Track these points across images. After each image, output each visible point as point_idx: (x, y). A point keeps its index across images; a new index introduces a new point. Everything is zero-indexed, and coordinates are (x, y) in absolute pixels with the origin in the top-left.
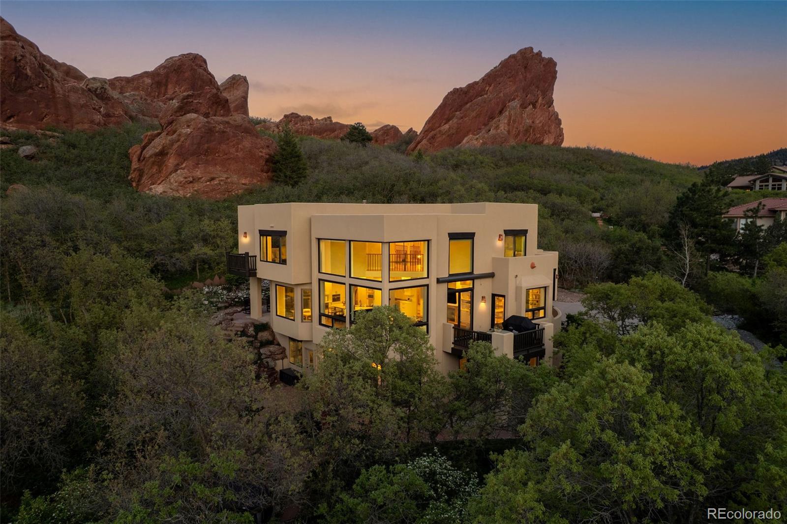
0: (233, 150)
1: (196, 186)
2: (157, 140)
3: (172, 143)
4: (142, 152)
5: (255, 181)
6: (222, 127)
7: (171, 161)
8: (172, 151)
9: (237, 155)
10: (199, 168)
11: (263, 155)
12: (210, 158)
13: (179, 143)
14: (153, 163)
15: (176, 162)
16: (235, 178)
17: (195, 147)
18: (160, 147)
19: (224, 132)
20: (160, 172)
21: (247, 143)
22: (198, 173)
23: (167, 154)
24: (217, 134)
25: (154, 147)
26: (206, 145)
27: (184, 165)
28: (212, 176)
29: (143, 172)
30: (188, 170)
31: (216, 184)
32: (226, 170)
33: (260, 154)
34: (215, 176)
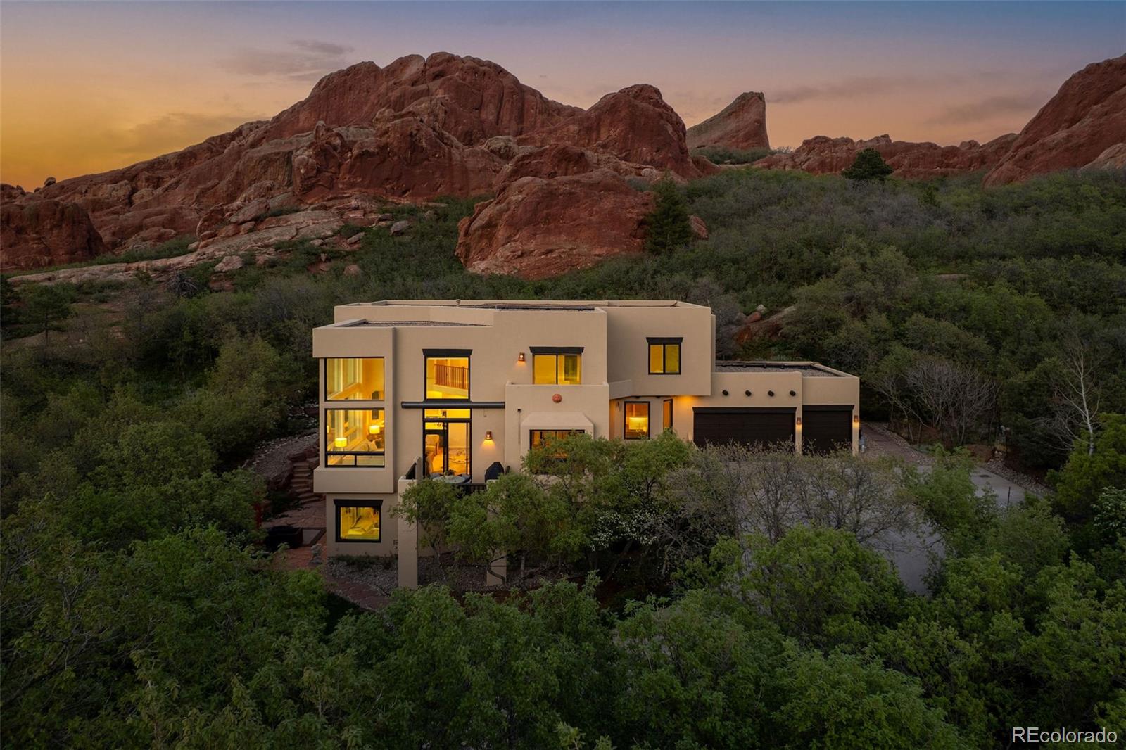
0: (584, 214)
1: (525, 261)
2: (485, 211)
3: (501, 213)
4: (470, 224)
5: (617, 250)
6: (568, 188)
7: (501, 233)
8: (502, 222)
9: (590, 220)
10: (535, 239)
11: (634, 216)
12: (552, 226)
13: (509, 212)
14: (481, 236)
15: (507, 234)
16: (584, 249)
17: (529, 215)
18: (487, 219)
19: (571, 194)
20: (491, 245)
21: (608, 203)
22: (532, 245)
23: (496, 225)
24: (561, 197)
25: (481, 219)
26: (545, 211)
27: (517, 236)
28: (550, 248)
29: (470, 248)
30: (521, 242)
31: (554, 258)
32: (573, 238)
33: (629, 215)
34: (554, 247)
